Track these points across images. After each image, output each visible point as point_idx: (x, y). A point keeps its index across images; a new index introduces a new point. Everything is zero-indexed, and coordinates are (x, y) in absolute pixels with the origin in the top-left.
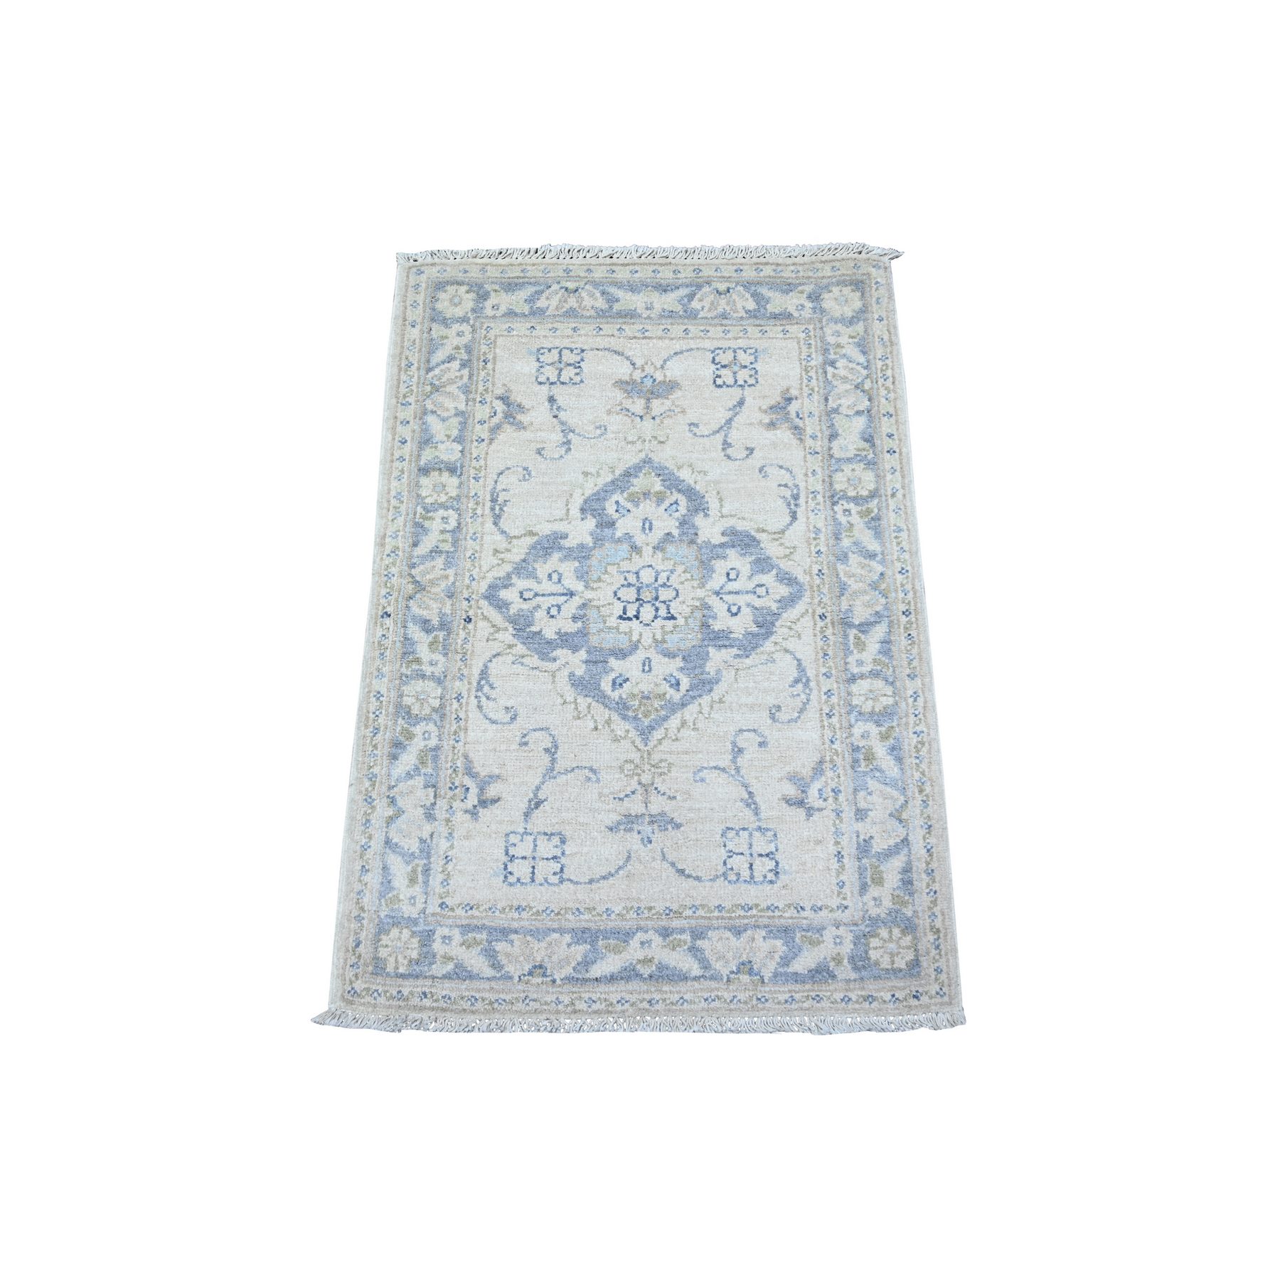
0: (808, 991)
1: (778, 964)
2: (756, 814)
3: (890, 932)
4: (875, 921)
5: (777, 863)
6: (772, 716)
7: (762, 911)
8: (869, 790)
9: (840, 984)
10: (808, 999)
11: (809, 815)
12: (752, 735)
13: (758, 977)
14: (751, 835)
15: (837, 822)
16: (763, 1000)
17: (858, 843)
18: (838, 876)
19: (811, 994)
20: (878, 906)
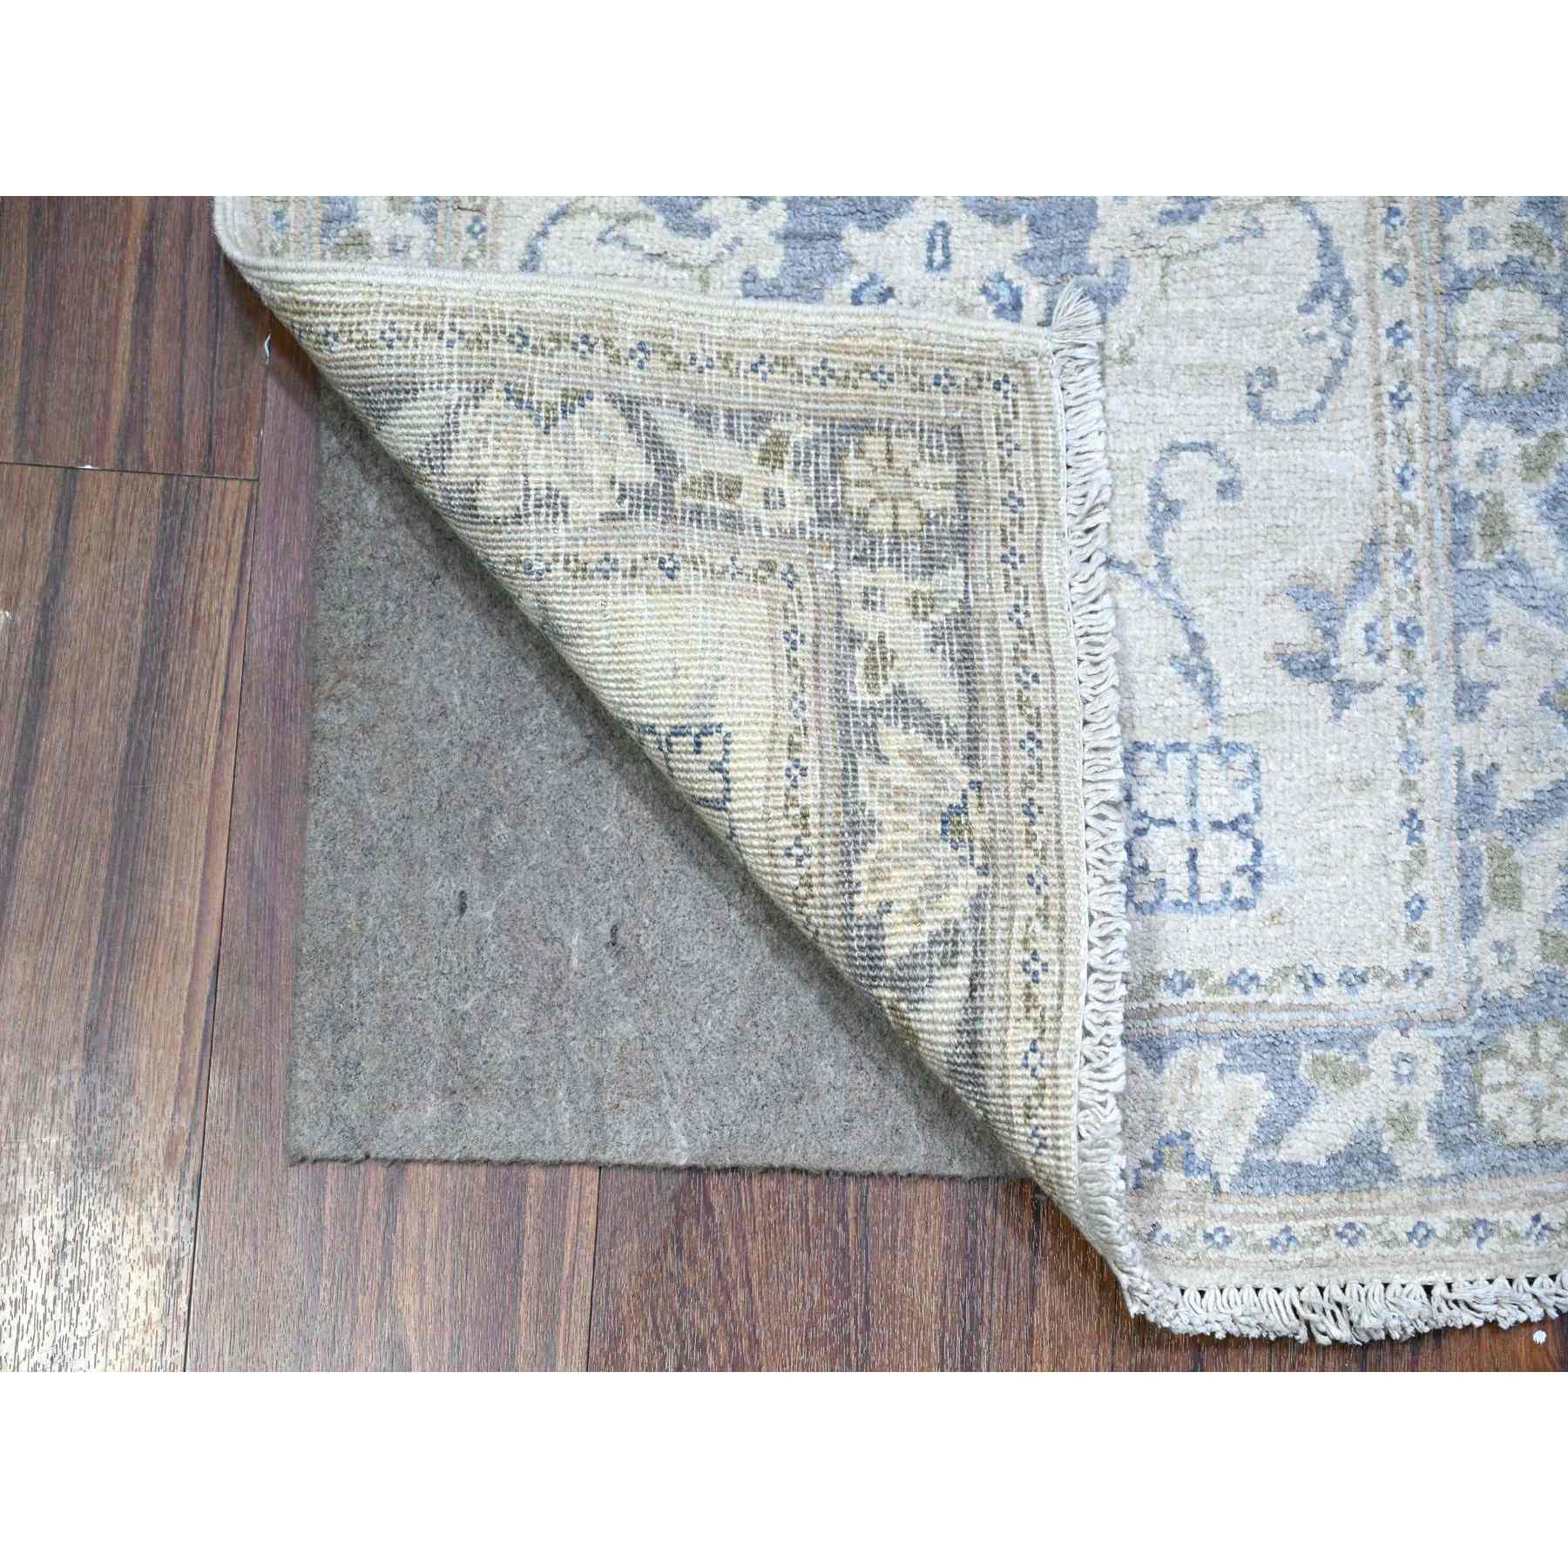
0: (1328, 1213)
1: (1253, 1139)
2: (1209, 701)
3: (1535, 1039)
4: (1497, 1011)
5: (1258, 847)
6: (1255, 406)
7: (1215, 990)
8: (1492, 628)
9: (1406, 1191)
10: (1327, 1237)
11: (1341, 704)
12: (1199, 460)
13: (1206, 1177)
14: (1194, 764)
15: (1411, 722)
16: (1219, 1238)
17: (1461, 786)
18: (1408, 881)
19: (1335, 1220)
20: (1506, 966)
